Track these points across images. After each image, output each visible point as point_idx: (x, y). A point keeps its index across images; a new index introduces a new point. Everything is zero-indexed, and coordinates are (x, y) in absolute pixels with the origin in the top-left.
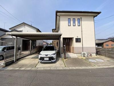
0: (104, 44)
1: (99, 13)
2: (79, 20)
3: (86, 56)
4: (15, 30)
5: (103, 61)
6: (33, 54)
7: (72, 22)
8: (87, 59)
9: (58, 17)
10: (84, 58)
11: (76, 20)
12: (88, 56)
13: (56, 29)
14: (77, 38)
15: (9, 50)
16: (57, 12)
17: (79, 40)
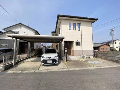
0: (100, 48)
1: (96, 20)
2: (79, 25)
3: (85, 58)
4: (10, 31)
5: (100, 63)
6: (32, 57)
7: (72, 26)
8: (87, 61)
9: (59, 21)
10: (84, 60)
11: (77, 24)
12: (87, 58)
13: (55, 32)
14: (77, 41)
15: (5, 52)
16: (59, 16)
17: (79, 44)
